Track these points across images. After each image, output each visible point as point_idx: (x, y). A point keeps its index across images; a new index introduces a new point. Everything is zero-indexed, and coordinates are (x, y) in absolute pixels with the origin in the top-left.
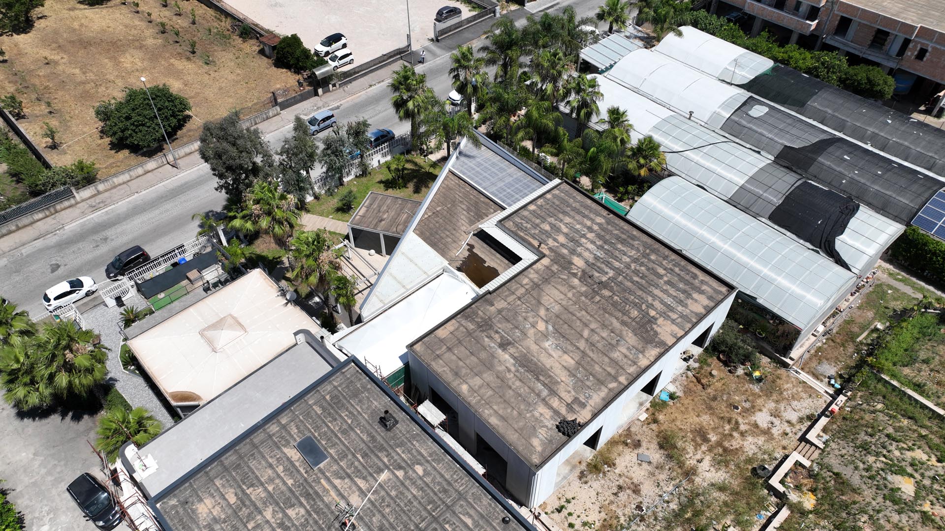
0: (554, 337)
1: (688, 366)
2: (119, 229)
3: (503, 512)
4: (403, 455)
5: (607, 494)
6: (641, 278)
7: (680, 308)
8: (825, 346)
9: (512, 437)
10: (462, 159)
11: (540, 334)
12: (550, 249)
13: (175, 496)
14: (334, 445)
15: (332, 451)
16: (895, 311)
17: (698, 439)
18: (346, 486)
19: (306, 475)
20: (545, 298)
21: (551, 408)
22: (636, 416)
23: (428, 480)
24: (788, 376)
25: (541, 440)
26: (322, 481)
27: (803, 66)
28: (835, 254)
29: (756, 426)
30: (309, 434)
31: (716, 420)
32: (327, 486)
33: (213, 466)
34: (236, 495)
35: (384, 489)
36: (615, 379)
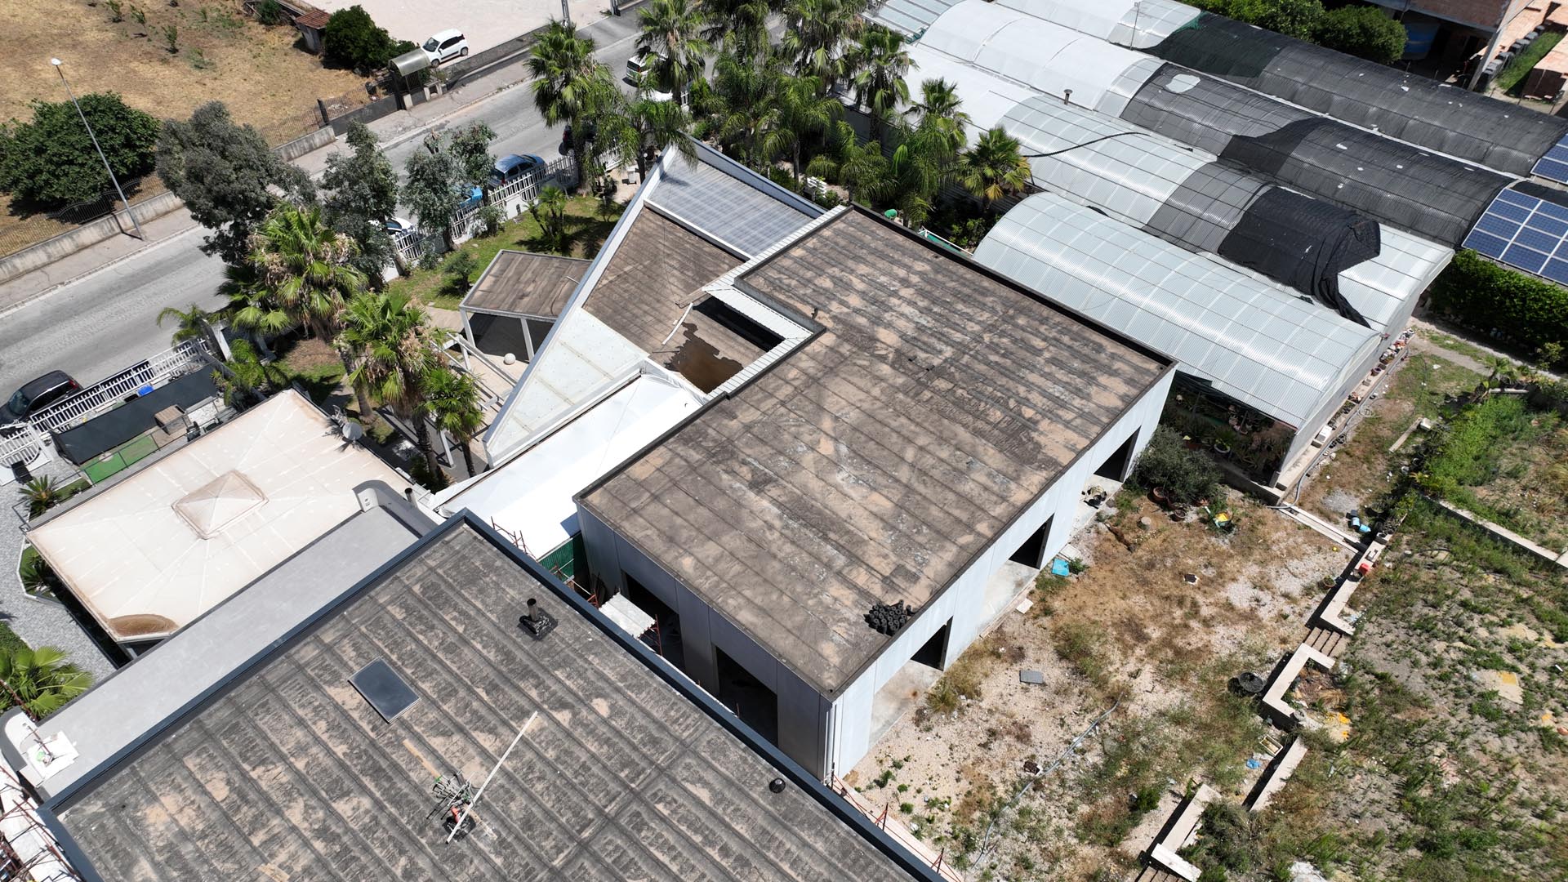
0: (851, 465)
1: (1098, 514)
2: (25, 347)
3: (770, 771)
4: (568, 683)
5: (969, 746)
6: (1003, 356)
7: (1077, 402)
8: (1337, 464)
9: (781, 643)
10: (668, 186)
11: (825, 461)
12: (835, 318)
13: (98, 796)
14: (429, 674)
15: (426, 686)
16: (1447, 397)
17: (1128, 637)
18: (454, 748)
19: (372, 735)
20: (829, 400)
21: (853, 586)
22: (1012, 606)
23: (619, 724)
24: (1277, 519)
25: (838, 645)
26: (408, 743)
27: (1251, 16)
28: (1339, 301)
29: (1230, 606)
30: (376, 657)
31: (1157, 602)
32: (416, 751)
33: (182, 731)
34: (228, 782)
35: (532, 748)
36: (969, 528)
